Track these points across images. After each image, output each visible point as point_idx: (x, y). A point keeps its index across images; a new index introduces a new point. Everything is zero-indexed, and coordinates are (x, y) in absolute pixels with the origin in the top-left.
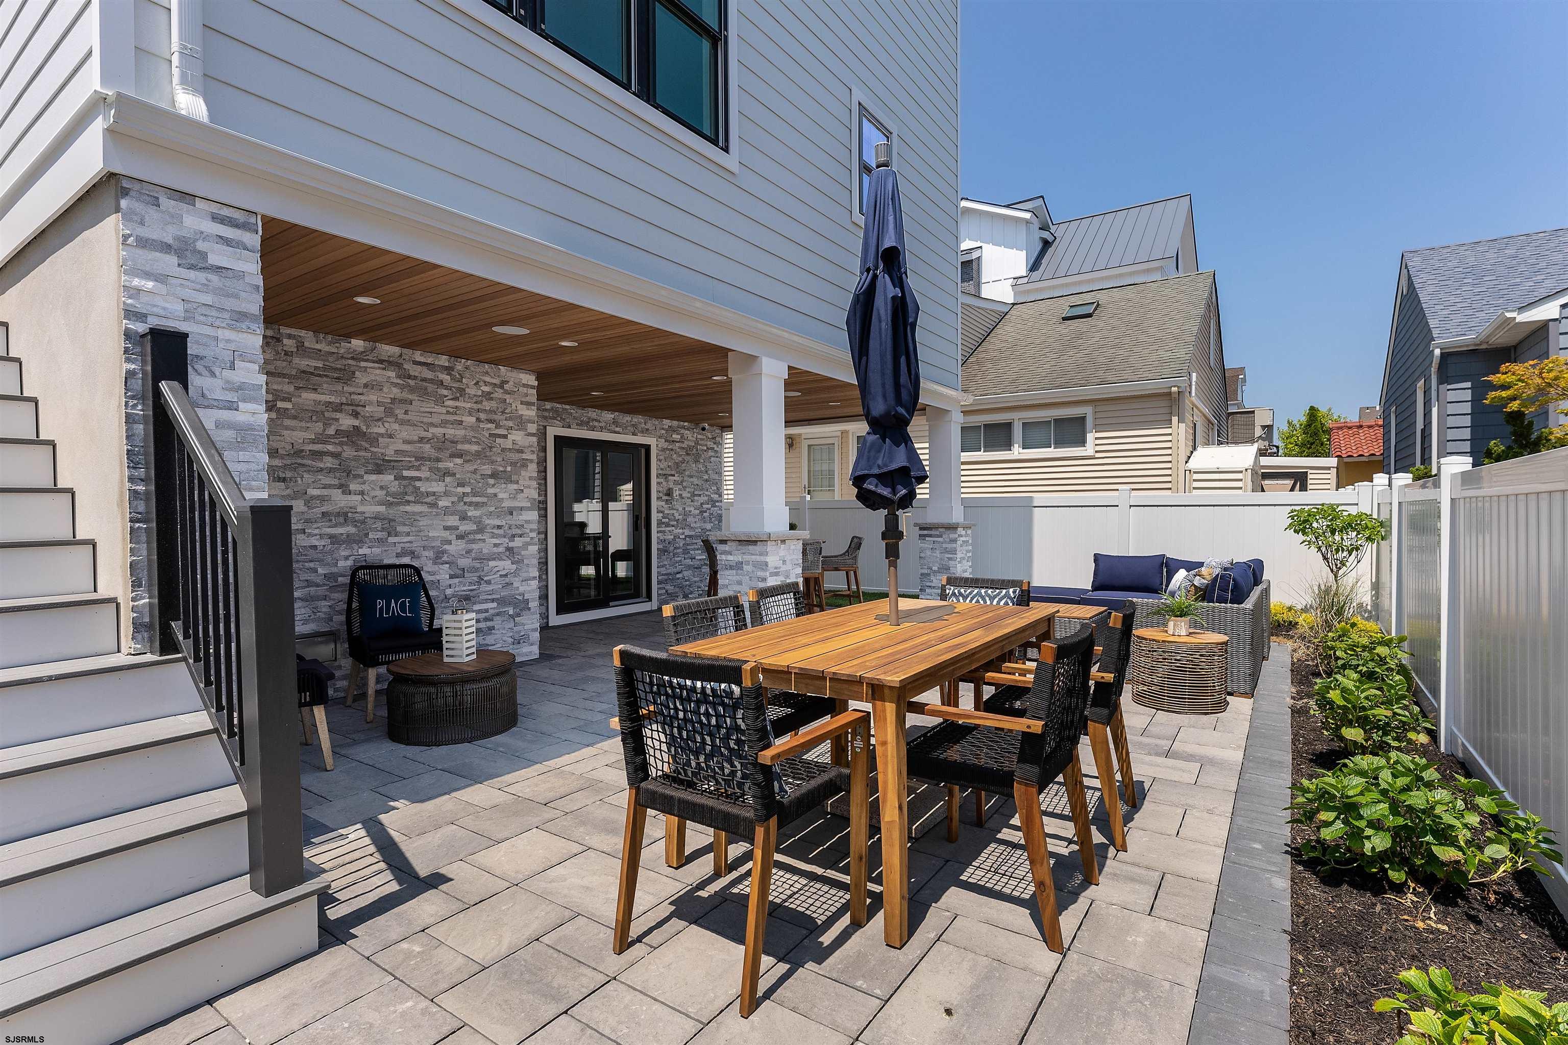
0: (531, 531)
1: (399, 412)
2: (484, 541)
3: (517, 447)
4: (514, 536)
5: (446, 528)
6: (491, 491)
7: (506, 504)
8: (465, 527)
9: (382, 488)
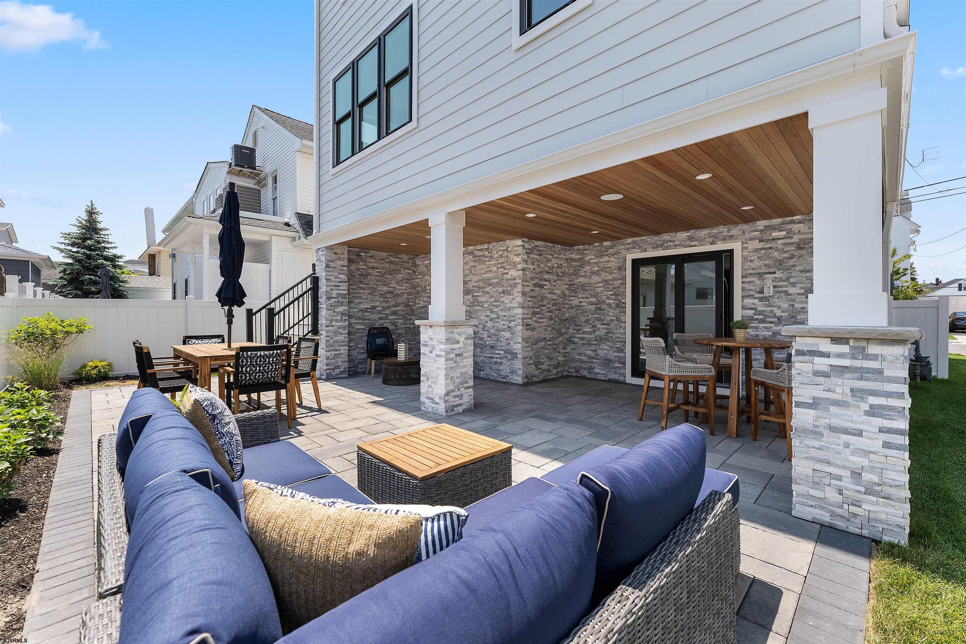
0: (519, 319)
1: (473, 271)
2: (499, 322)
3: (513, 277)
4: (511, 321)
5: (486, 316)
6: (502, 299)
7: (508, 305)
8: (493, 316)
9: (468, 300)
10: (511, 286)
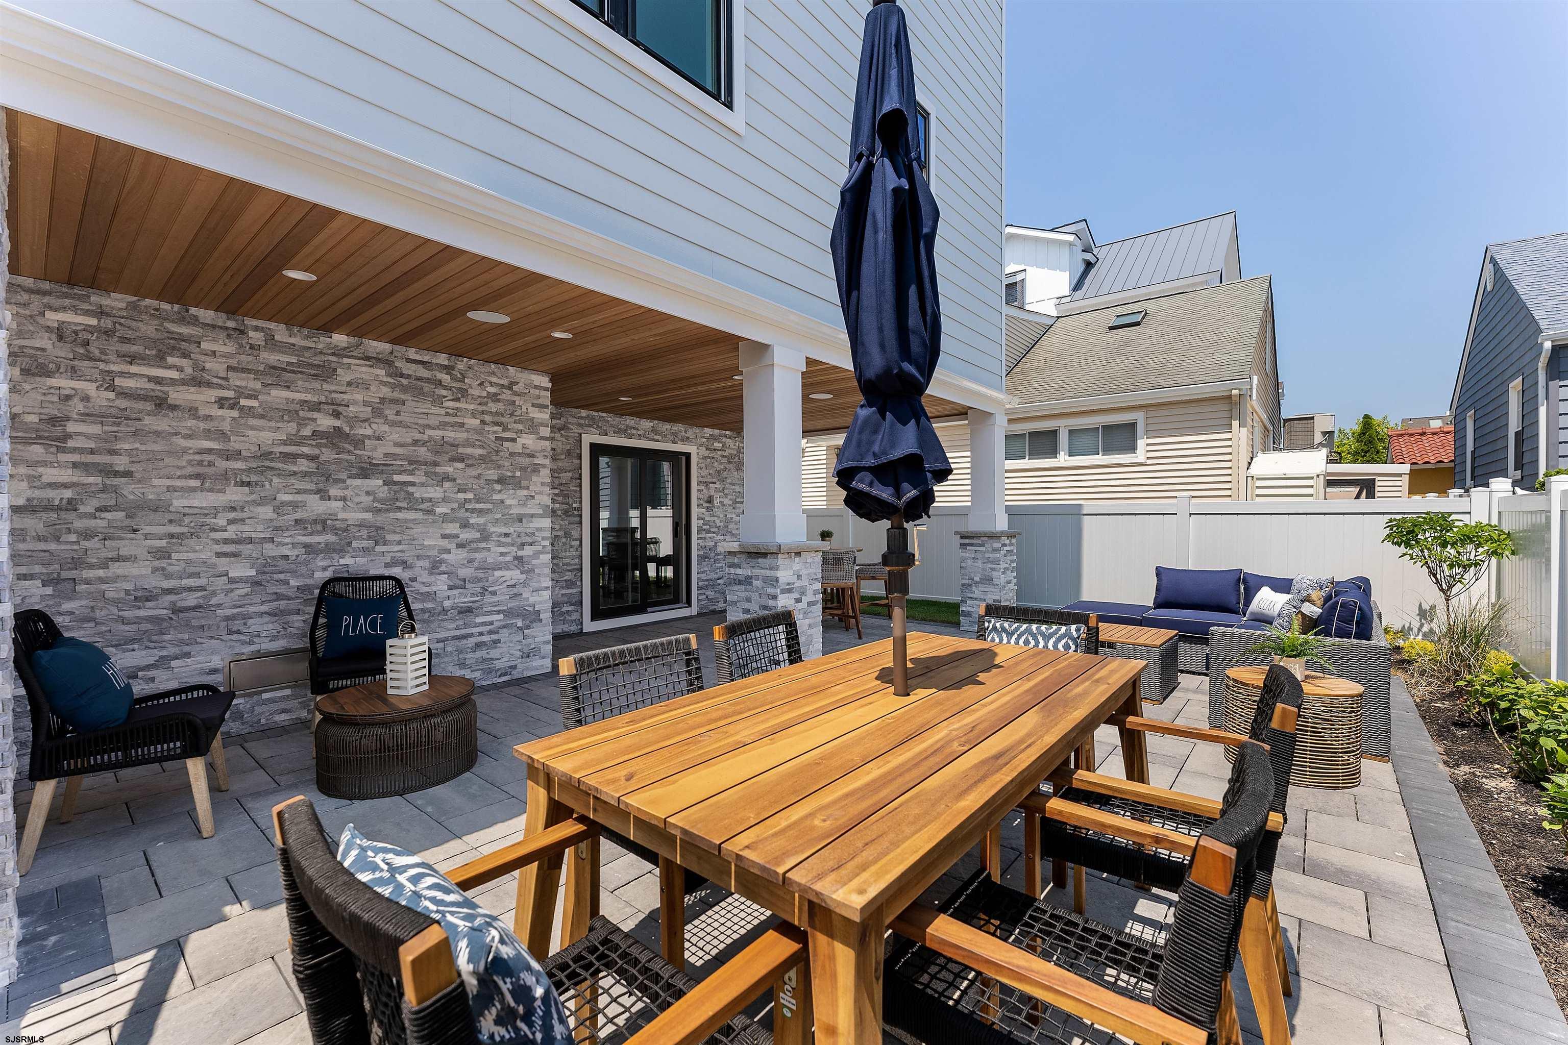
0: (543, 539)
1: (390, 413)
3: (528, 451)
5: (444, 536)
6: (496, 497)
7: (515, 511)
8: (465, 535)
9: (368, 493)
10: (523, 469)
